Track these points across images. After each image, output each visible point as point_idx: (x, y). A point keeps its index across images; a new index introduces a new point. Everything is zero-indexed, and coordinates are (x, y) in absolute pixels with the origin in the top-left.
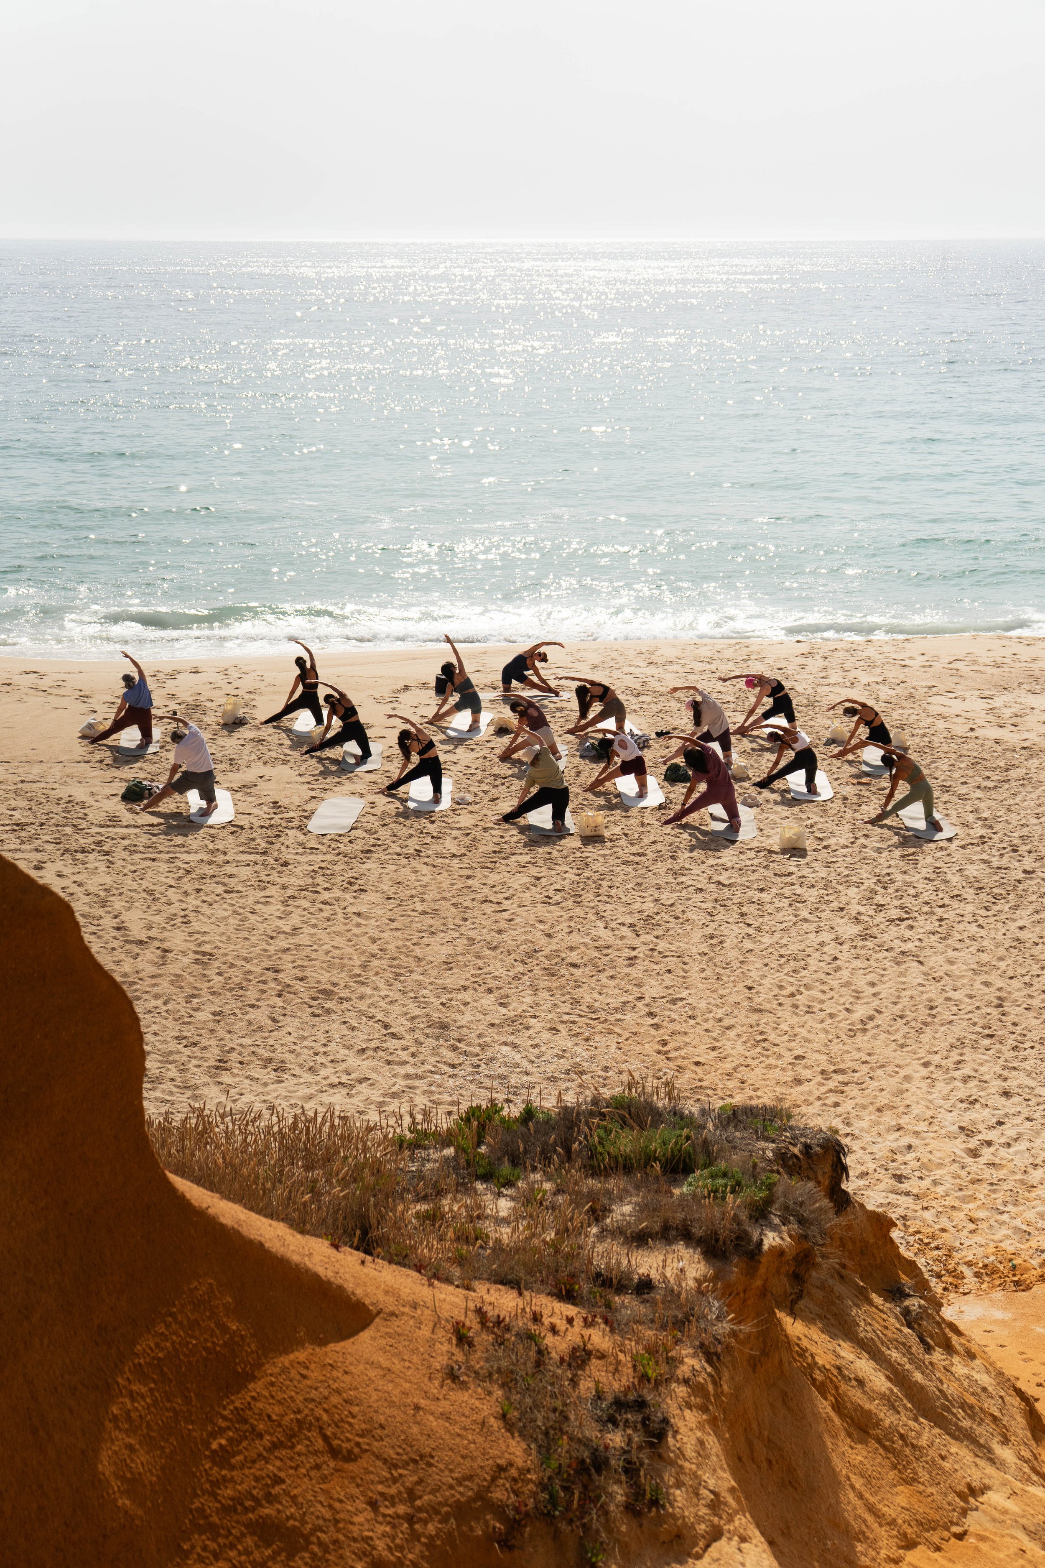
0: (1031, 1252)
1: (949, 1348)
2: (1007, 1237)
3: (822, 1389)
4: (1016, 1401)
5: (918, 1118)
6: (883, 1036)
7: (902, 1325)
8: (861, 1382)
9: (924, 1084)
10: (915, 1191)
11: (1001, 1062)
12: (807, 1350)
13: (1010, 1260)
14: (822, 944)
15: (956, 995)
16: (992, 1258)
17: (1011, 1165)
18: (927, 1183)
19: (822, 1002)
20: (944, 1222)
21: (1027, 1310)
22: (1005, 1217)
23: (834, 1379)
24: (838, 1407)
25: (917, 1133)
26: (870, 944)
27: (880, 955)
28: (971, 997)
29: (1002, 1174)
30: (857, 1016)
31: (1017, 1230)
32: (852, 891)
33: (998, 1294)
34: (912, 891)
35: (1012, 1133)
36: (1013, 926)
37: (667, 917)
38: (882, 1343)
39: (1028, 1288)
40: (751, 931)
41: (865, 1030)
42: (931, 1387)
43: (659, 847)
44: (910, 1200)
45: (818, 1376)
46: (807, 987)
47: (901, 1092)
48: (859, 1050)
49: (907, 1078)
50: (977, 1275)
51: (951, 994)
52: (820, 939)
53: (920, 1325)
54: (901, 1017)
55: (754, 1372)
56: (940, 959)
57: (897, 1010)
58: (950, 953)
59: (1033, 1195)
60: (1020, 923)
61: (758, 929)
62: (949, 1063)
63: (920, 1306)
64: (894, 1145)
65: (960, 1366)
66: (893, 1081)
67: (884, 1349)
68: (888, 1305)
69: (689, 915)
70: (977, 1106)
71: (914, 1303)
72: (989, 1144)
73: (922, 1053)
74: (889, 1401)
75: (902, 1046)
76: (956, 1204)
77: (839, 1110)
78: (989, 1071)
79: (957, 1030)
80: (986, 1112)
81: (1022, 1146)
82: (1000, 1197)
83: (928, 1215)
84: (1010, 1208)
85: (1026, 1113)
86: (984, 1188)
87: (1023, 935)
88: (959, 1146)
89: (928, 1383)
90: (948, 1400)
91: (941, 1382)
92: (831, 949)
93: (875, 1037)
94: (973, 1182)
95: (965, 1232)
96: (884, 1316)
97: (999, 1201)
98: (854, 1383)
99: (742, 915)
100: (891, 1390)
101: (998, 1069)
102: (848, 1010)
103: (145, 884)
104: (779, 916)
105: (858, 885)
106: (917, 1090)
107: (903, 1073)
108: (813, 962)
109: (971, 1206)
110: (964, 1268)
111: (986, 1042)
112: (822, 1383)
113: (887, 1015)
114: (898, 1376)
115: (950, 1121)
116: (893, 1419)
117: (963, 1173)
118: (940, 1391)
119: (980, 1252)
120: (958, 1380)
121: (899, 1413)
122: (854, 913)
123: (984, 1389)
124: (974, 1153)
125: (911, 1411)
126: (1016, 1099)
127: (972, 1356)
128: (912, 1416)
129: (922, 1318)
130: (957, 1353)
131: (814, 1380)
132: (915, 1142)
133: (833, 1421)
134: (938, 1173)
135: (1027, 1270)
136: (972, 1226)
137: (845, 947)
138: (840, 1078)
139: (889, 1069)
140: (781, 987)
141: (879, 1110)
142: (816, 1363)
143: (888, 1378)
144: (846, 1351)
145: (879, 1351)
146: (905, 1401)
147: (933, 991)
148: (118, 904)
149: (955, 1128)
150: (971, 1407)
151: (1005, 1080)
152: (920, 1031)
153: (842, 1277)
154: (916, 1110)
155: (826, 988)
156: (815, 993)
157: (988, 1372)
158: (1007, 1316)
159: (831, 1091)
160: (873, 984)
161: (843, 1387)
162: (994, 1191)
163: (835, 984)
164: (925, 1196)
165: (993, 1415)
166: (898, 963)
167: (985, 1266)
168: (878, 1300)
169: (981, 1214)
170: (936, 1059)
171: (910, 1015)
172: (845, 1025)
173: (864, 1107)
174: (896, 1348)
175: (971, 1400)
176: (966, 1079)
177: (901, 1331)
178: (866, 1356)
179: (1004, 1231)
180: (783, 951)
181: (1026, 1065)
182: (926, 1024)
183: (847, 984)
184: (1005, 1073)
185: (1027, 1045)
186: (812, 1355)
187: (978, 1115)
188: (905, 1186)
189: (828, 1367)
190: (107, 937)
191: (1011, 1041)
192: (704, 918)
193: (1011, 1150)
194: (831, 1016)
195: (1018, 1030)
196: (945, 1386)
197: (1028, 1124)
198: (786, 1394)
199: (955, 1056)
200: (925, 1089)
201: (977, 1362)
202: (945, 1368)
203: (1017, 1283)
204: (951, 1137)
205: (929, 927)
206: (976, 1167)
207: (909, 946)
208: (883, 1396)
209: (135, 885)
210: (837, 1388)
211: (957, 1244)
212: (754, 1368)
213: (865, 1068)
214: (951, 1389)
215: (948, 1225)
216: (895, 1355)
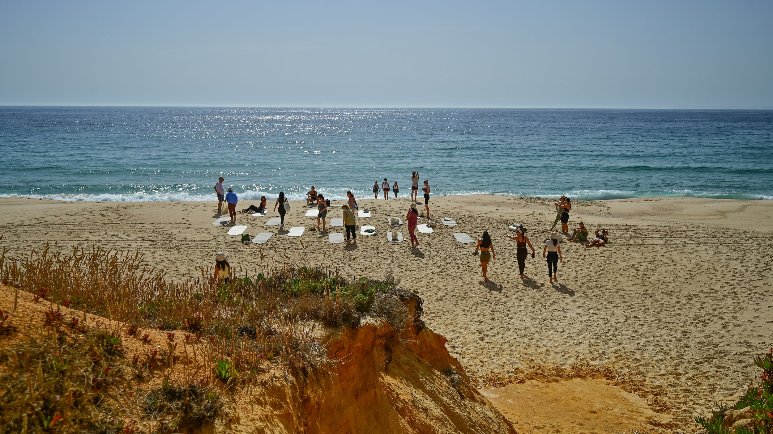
0: (505, 373)
1: (473, 399)
2: (496, 367)
3: (402, 412)
4: (505, 425)
5: (461, 328)
6: (448, 302)
7: (450, 385)
8: (425, 410)
9: (463, 317)
10: (460, 352)
11: (491, 309)
12: (394, 391)
13: (497, 376)
14: (428, 274)
15: (475, 289)
16: (490, 375)
17: (496, 343)
18: (464, 349)
19: (427, 291)
20: (471, 363)
21: (504, 394)
22: (494, 361)
23: (410, 407)
24: (411, 423)
25: (460, 333)
26: (444, 274)
27: (448, 277)
28: (479, 289)
29: (492, 346)
30: (439, 296)
31: (499, 365)
32: (438, 258)
33: (493, 388)
34: (459, 258)
35: (496, 332)
36: (493, 268)
37: (373, 266)
38: (439, 393)
39: (504, 386)
40: (402, 270)
41: (442, 300)
42: (464, 416)
43: (372, 246)
44: (458, 355)
45: (401, 406)
46: (422, 287)
47: (455, 319)
48: (440, 306)
49: (457, 315)
50: (484, 381)
51: (472, 289)
52: (427, 273)
53: (459, 387)
54: (455, 296)
55: (356, 398)
56: (469, 278)
57: (453, 294)
58: (472, 276)
59: (505, 353)
60: (496, 267)
61: (405, 270)
62: (473, 310)
63: (459, 378)
64: (452, 337)
65: (478, 408)
66: (451, 316)
67: (440, 396)
68: (443, 376)
69: (381, 265)
70: (483, 323)
71: (456, 377)
72: (488, 336)
73: (462, 307)
74: (441, 420)
75: (455, 305)
76: (476, 356)
77: (431, 325)
78: (486, 312)
79: (475, 300)
80: (486, 325)
81: (500, 336)
82: (492, 354)
83: (465, 360)
84: (496, 357)
85: (501, 325)
86: (486, 350)
87: (497, 271)
88: (476, 337)
89: (462, 414)
90: (472, 422)
91: (469, 414)
92: (430, 276)
93: (445, 302)
94: (482, 349)
95: (479, 366)
96: (441, 381)
97: (492, 355)
98: (421, 410)
99: (400, 265)
100: (443, 416)
101: (490, 311)
102: (436, 294)
103: (190, 258)
104: (413, 266)
105: (440, 257)
106: (461, 318)
107: (455, 313)
108: (424, 280)
109: (481, 357)
110: (479, 379)
111: (485, 303)
112: (402, 409)
113: (450, 295)
114: (447, 409)
115: (473, 328)
116: (443, 430)
117: (478, 346)
118: (469, 418)
119: (485, 373)
120: (478, 413)
121: (446, 427)
122: (439, 265)
123: (490, 418)
124: (482, 339)
125: (453, 426)
126: (497, 321)
127: (484, 404)
128: (454, 429)
129: (460, 384)
130: (477, 402)
131: (397, 407)
132: (459, 335)
133: (407, 430)
134: (468, 346)
135: (504, 379)
136: (482, 364)
137: (435, 275)
138: (433, 315)
139: (450, 312)
140: (412, 287)
141: (446, 325)
142: (399, 398)
143: (442, 410)
144: (419, 395)
145: (437, 397)
146: (450, 421)
147: (466, 288)
148: (178, 263)
149: (475, 331)
150: (485, 426)
151: (493, 315)
152: (462, 300)
153: (419, 361)
154: (460, 325)
155: (428, 287)
156: (425, 289)
157: (492, 411)
158: (497, 396)
159: (429, 319)
160: (445, 286)
161: (415, 412)
162: (490, 352)
163: (432, 286)
164: (464, 353)
165: (495, 431)
166: (454, 280)
167: (487, 378)
168: (438, 373)
169: (485, 360)
170: (468, 309)
171: (458, 295)
172: (435, 299)
173: (441, 324)
174: (447, 396)
175: (485, 423)
176: (478, 315)
177: (449, 388)
178: (430, 399)
179: (494, 365)
180: (414, 276)
181: (500, 310)
182: (463, 298)
183: (436, 286)
184: (493, 313)
185: (500, 304)
186: (397, 393)
187: (482, 326)
188: (456, 350)
189: (406, 401)
190: (171, 273)
191: (494, 303)
192: (387, 267)
193: (496, 338)
194: (430, 296)
195: (497, 299)
196: (471, 416)
197: (502, 329)
198: (377, 413)
199: (474, 308)
200: (463, 318)
201: (487, 406)
202: (471, 407)
203: (500, 384)
204: (473, 333)
205: (465, 269)
206: (483, 343)
207: (458, 274)
208: (438, 418)
209: (186, 258)
210: (411, 412)
211: (476, 371)
212: (356, 397)
213: (442, 312)
214: (474, 417)
215: (473, 364)
216: (446, 399)
